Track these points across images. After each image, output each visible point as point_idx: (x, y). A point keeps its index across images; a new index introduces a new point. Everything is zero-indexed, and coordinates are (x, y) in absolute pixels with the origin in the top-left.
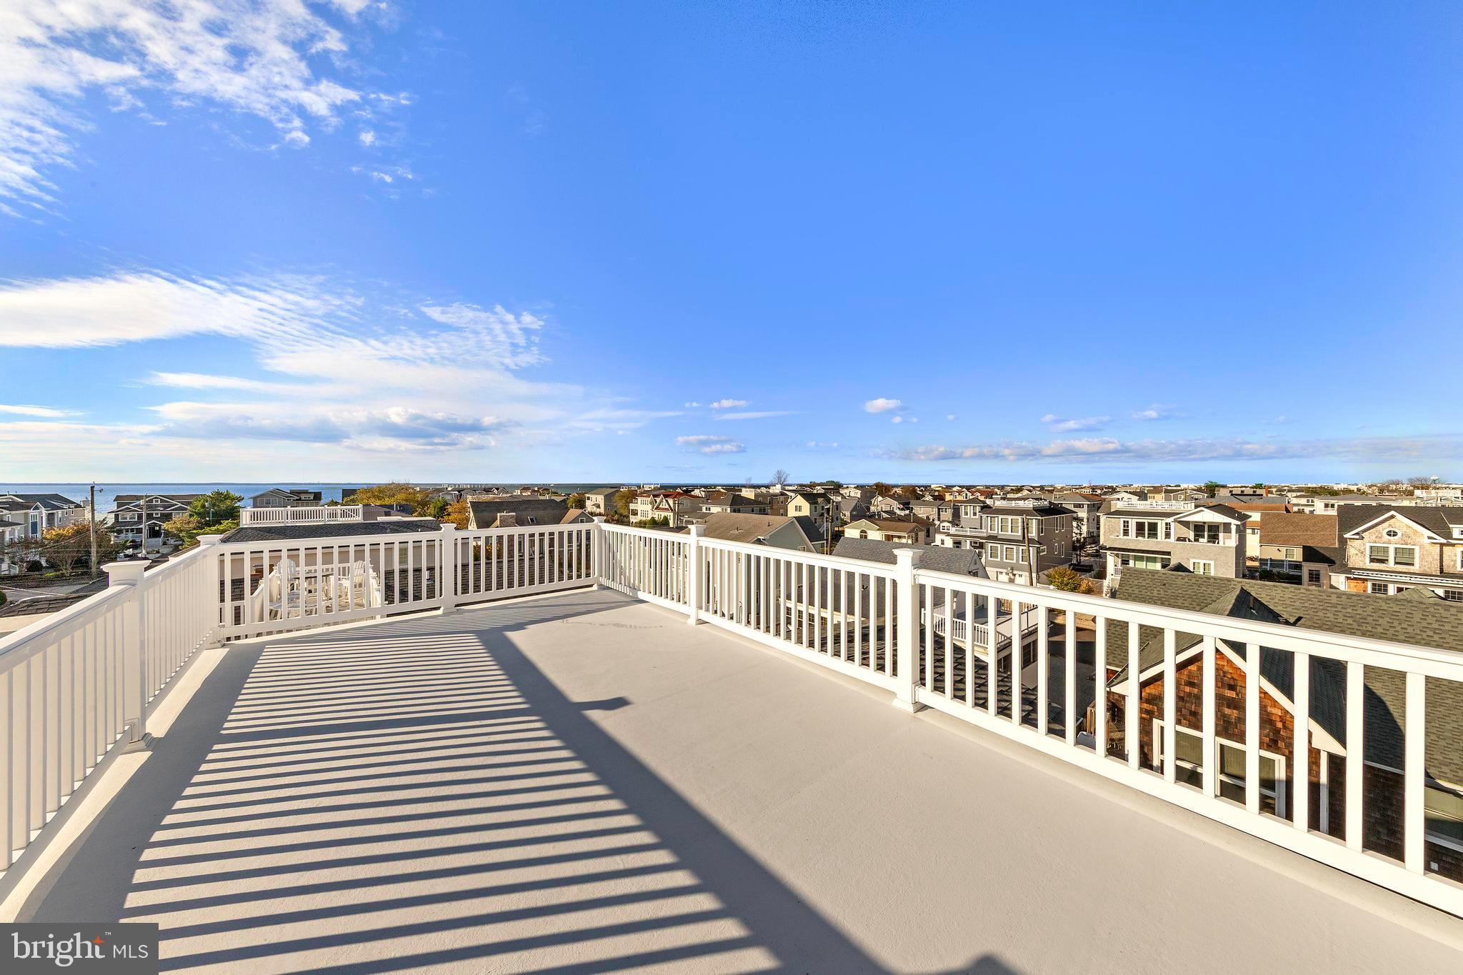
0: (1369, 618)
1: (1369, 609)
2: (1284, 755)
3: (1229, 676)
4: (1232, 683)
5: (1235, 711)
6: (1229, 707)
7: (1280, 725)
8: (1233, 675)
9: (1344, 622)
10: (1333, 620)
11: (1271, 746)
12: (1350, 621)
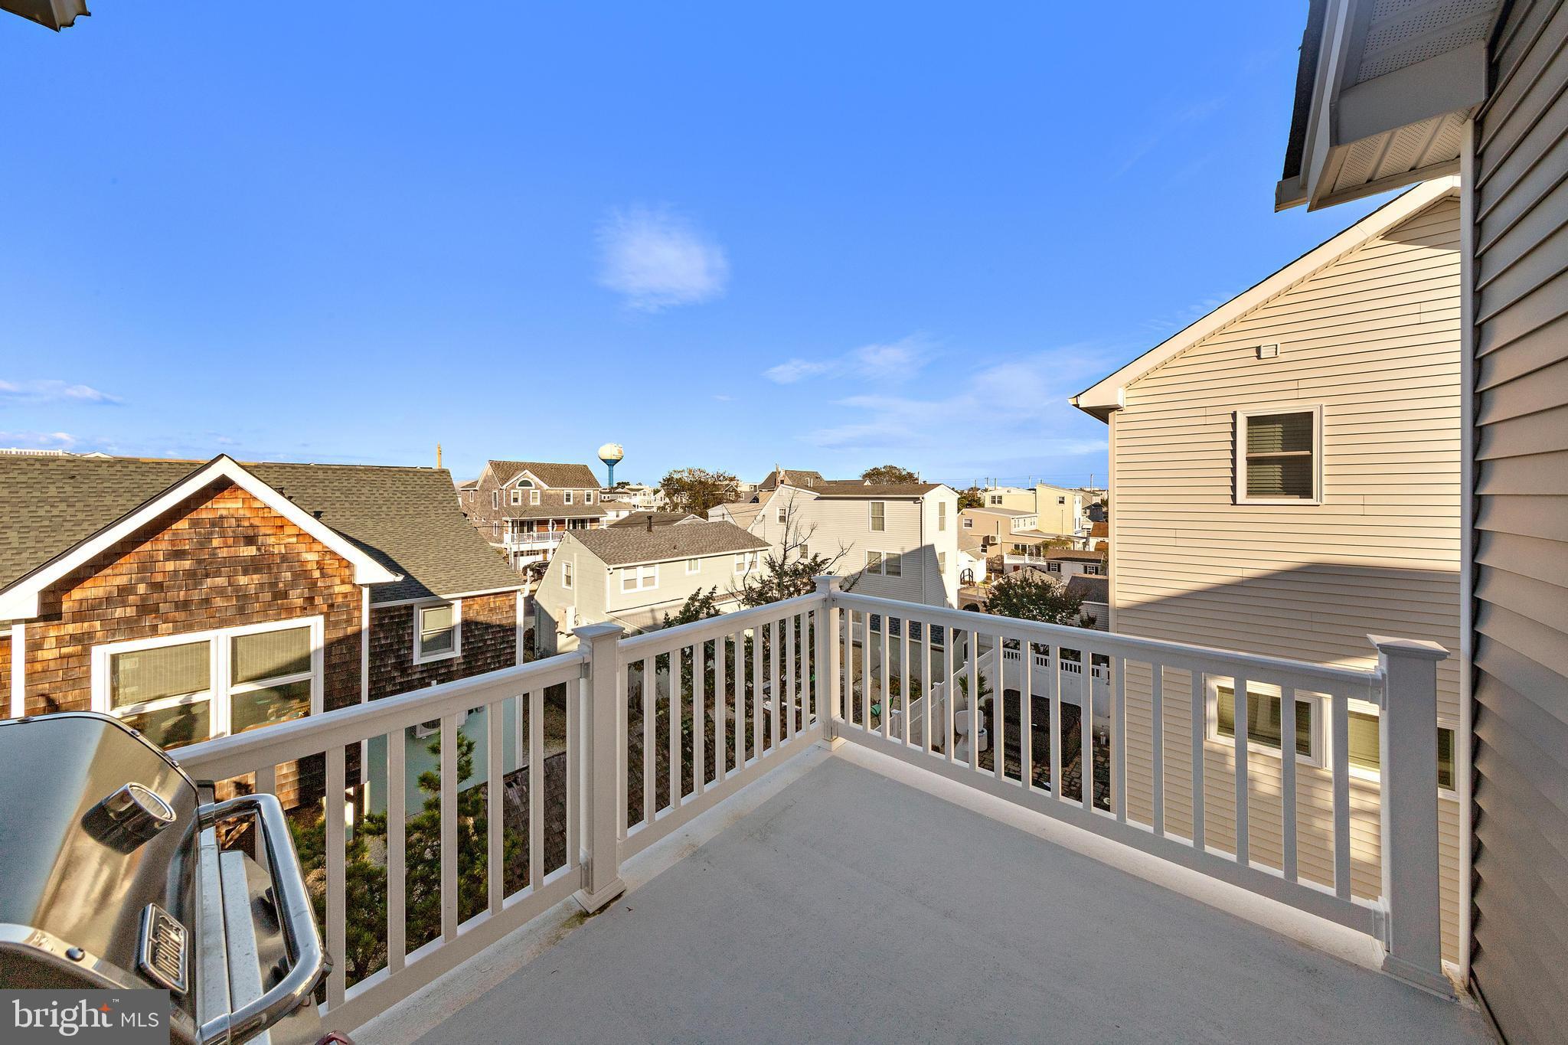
0: (353, 489)
1: (353, 481)
2: (321, 614)
3: (246, 524)
4: (251, 533)
5: (255, 576)
6: (245, 573)
7: (317, 574)
8: (252, 521)
9: (333, 495)
10: (322, 495)
11: (305, 609)
12: (338, 494)
